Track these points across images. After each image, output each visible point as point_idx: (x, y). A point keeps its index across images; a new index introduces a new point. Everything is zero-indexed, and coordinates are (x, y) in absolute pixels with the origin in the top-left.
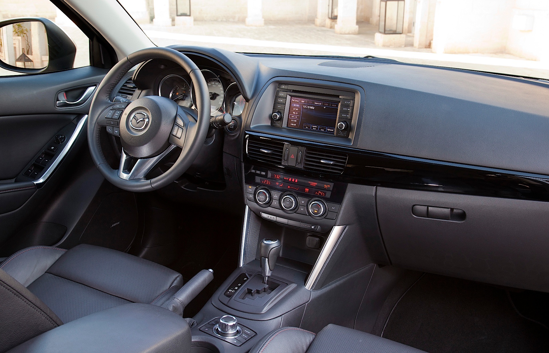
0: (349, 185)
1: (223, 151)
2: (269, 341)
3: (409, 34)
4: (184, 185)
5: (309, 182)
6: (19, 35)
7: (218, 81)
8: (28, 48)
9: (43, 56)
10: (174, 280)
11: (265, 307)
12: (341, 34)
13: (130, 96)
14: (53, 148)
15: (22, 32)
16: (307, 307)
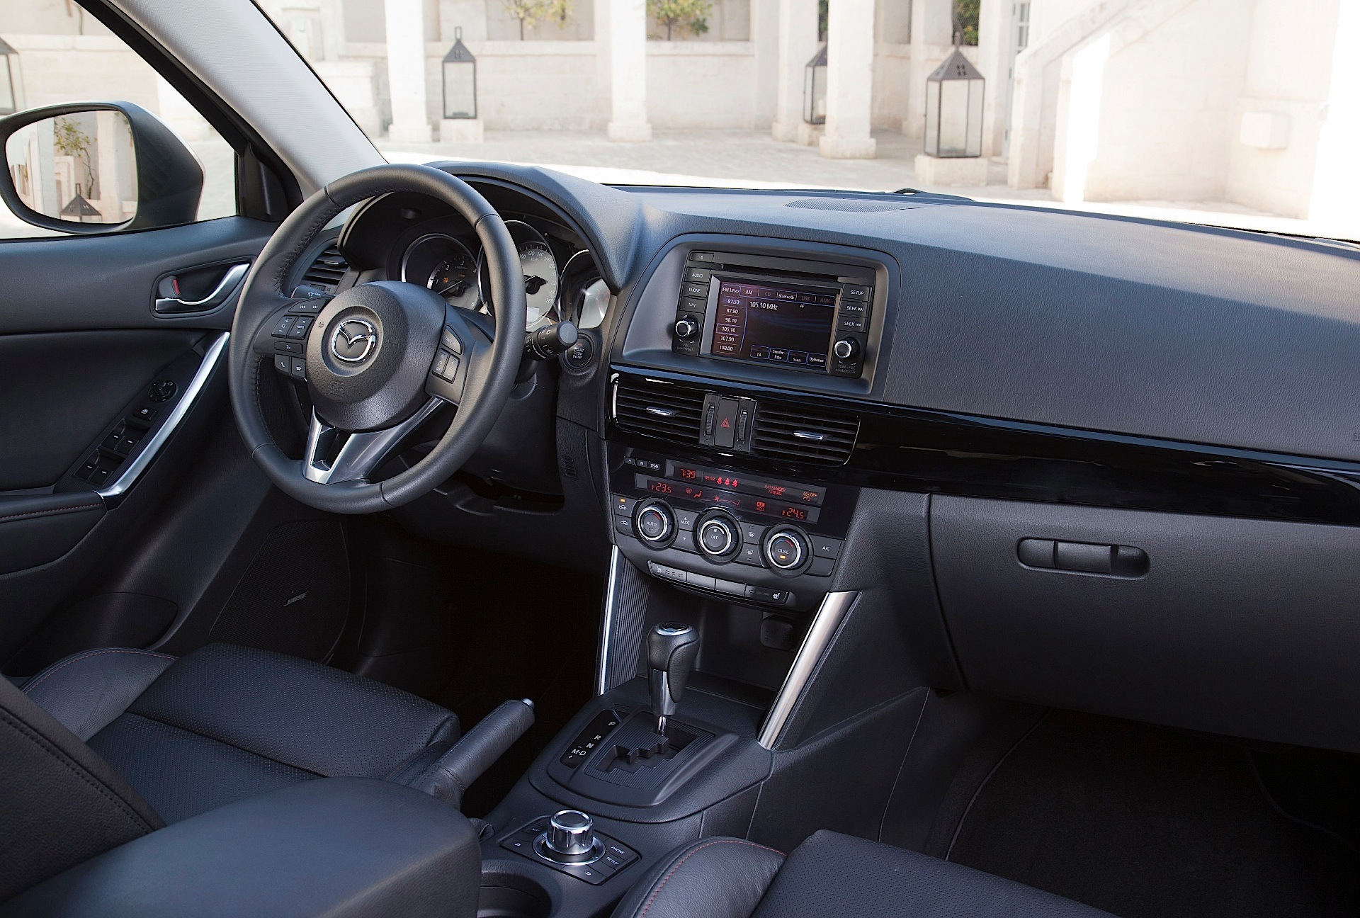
0: (864, 490)
1: (558, 414)
2: (671, 870)
3: (995, 159)
4: (462, 502)
5: (766, 486)
6: (69, 153)
7: (545, 249)
8: (90, 184)
9: (124, 202)
10: (439, 728)
11: (661, 789)
12: (834, 158)
13: (333, 287)
14: (146, 411)
15: (76, 145)
16: (762, 791)
